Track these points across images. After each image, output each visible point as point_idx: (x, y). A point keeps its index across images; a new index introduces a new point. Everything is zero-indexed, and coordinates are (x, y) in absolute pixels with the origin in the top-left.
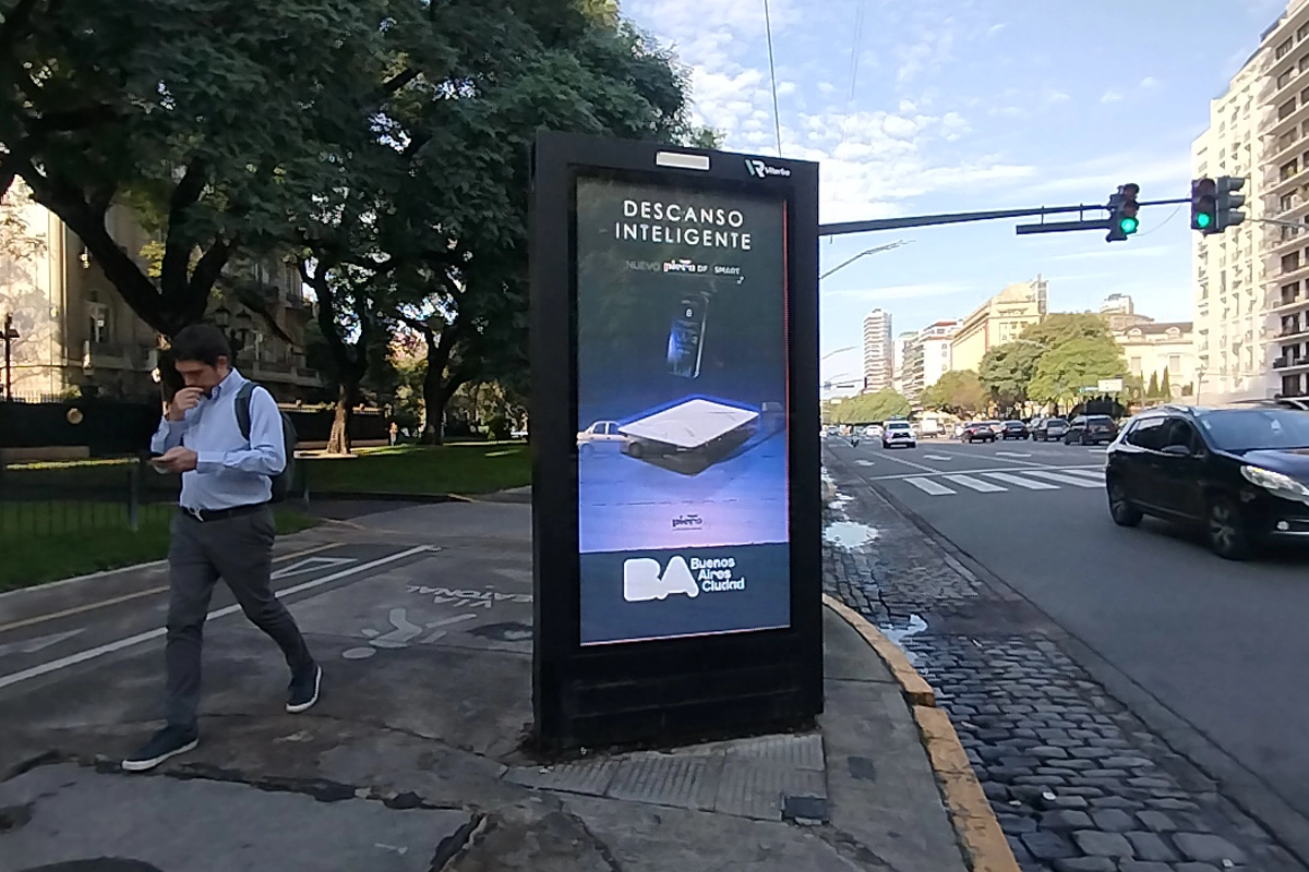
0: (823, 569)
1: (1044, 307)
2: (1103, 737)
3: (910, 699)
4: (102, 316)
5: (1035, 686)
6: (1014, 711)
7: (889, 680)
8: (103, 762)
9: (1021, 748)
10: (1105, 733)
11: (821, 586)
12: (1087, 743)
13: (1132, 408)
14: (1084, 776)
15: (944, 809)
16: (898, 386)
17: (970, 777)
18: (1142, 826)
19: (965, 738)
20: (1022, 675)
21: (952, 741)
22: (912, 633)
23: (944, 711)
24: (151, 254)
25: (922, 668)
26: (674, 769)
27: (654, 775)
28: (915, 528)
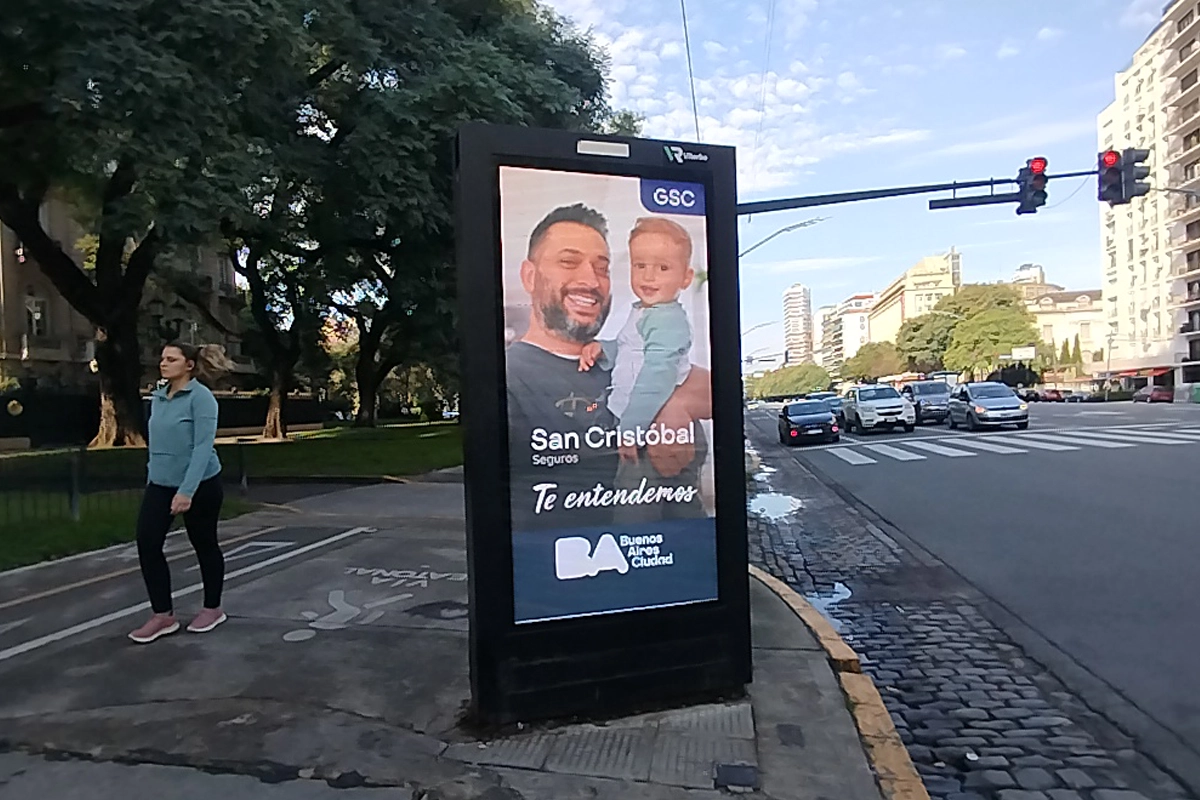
0: (749, 540)
1: (958, 278)
2: (1023, 698)
3: (837, 665)
4: (38, 309)
5: (957, 650)
6: (937, 674)
7: (817, 648)
8: (51, 750)
9: (945, 711)
10: (1025, 693)
11: (747, 558)
12: (1008, 704)
13: (1046, 375)
14: (1004, 737)
15: (871, 772)
16: (818, 359)
17: (895, 740)
18: (1061, 784)
19: (890, 702)
20: (944, 639)
21: (878, 706)
22: (837, 601)
23: (869, 677)
24: (85, 247)
25: (848, 635)
26: (608, 741)
27: (589, 748)
28: (838, 497)
